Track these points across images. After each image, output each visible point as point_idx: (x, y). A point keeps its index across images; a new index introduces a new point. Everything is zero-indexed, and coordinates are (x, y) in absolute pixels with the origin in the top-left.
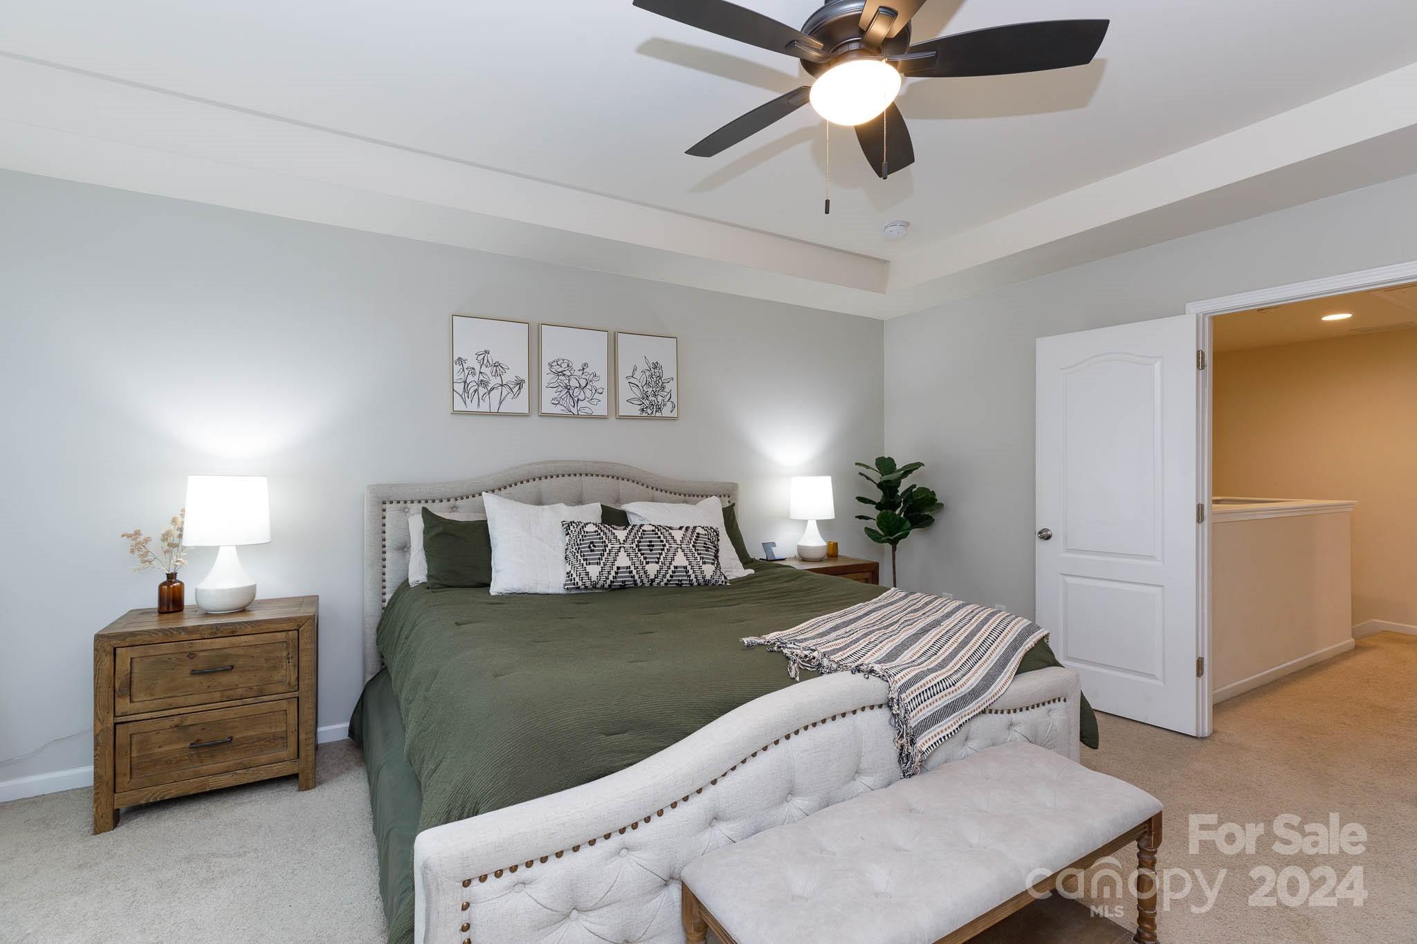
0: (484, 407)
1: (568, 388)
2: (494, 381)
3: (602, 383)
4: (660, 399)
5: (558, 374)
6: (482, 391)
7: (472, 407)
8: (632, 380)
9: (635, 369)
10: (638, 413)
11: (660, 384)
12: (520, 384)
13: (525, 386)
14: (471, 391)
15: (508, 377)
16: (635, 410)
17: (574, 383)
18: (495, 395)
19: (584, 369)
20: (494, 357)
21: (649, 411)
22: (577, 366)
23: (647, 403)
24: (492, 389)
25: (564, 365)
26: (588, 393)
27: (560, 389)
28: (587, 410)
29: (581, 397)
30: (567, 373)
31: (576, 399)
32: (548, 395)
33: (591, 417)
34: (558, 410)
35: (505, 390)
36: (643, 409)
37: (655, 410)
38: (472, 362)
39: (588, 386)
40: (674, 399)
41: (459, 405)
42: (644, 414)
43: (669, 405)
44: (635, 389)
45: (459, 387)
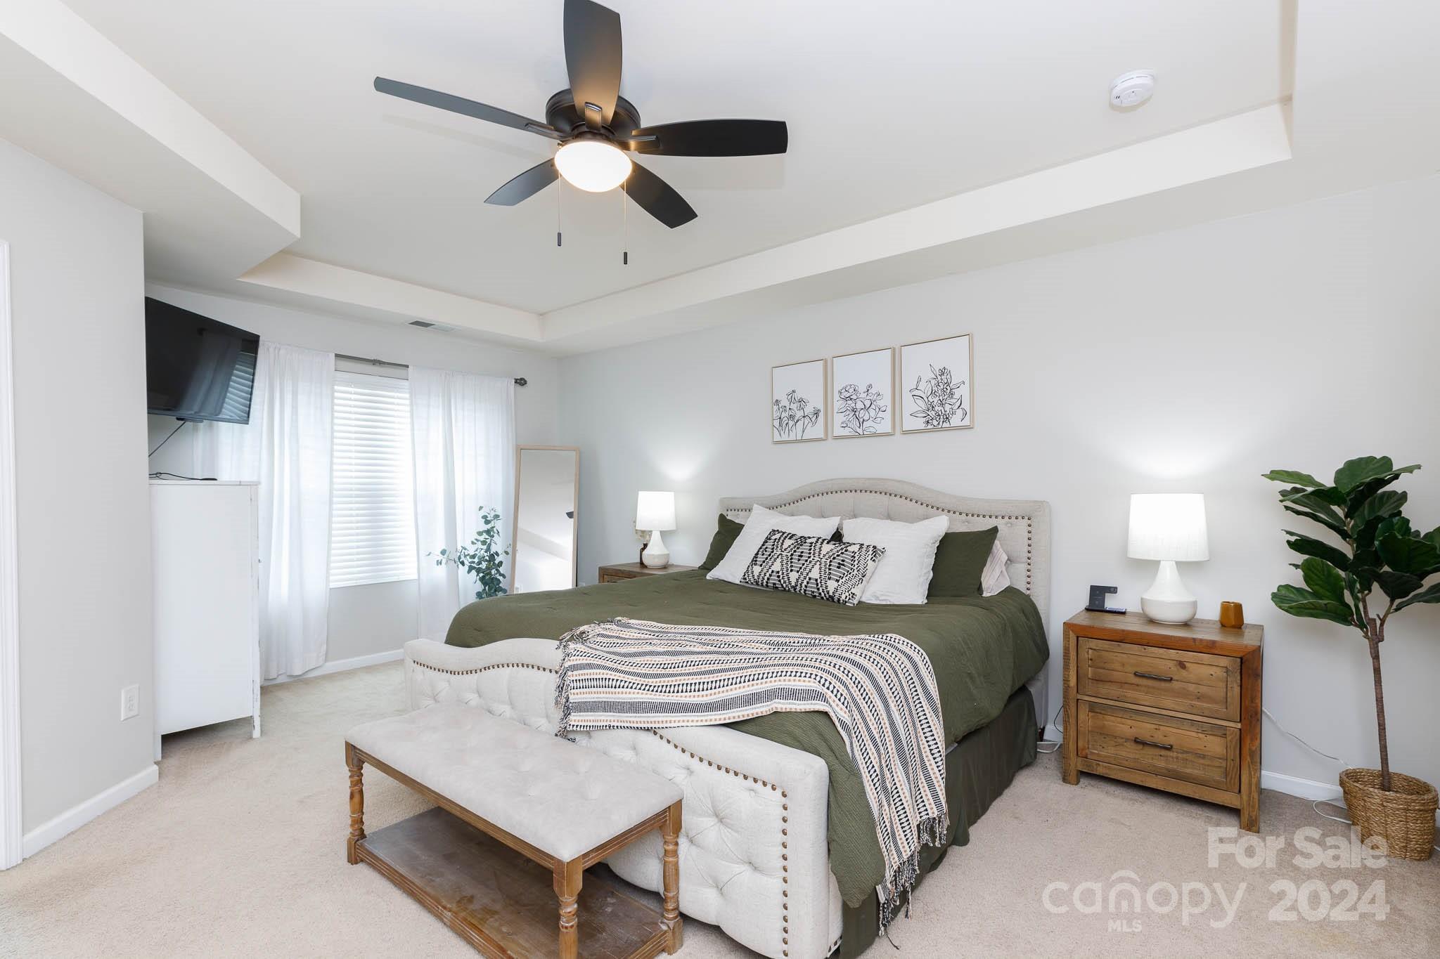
0: (792, 437)
1: (854, 410)
2: (799, 414)
3: (886, 401)
4: (947, 407)
5: (846, 399)
6: (791, 423)
7: (785, 437)
8: (916, 393)
9: (919, 380)
10: (922, 426)
11: (948, 391)
12: (817, 414)
13: (821, 415)
14: (784, 424)
15: (809, 410)
16: (920, 423)
17: (860, 405)
18: (800, 423)
19: (868, 390)
20: (798, 396)
21: (935, 423)
22: (862, 389)
23: (932, 414)
24: (798, 421)
25: (852, 390)
26: (872, 413)
27: (848, 412)
28: (872, 430)
29: (866, 418)
30: (854, 397)
31: (861, 420)
32: (839, 419)
33: (875, 435)
34: (846, 432)
35: (807, 420)
36: (928, 422)
37: (942, 420)
38: (785, 402)
39: (873, 406)
40: (966, 405)
41: (777, 438)
42: (930, 427)
43: (960, 412)
44: (920, 402)
45: (777, 423)
